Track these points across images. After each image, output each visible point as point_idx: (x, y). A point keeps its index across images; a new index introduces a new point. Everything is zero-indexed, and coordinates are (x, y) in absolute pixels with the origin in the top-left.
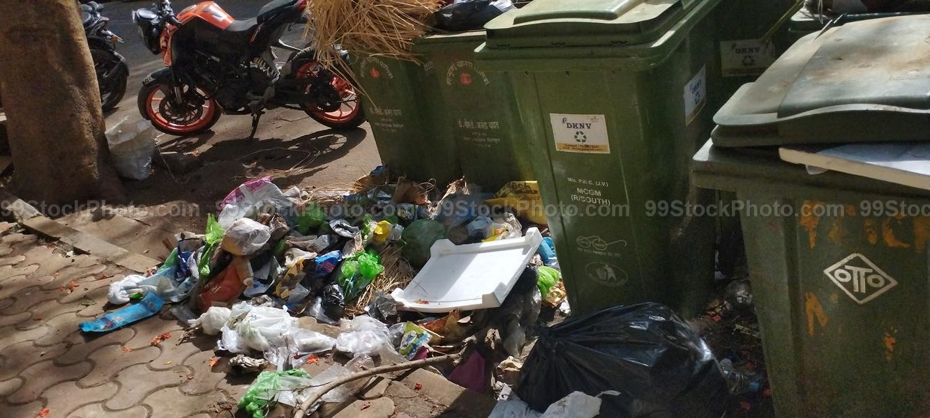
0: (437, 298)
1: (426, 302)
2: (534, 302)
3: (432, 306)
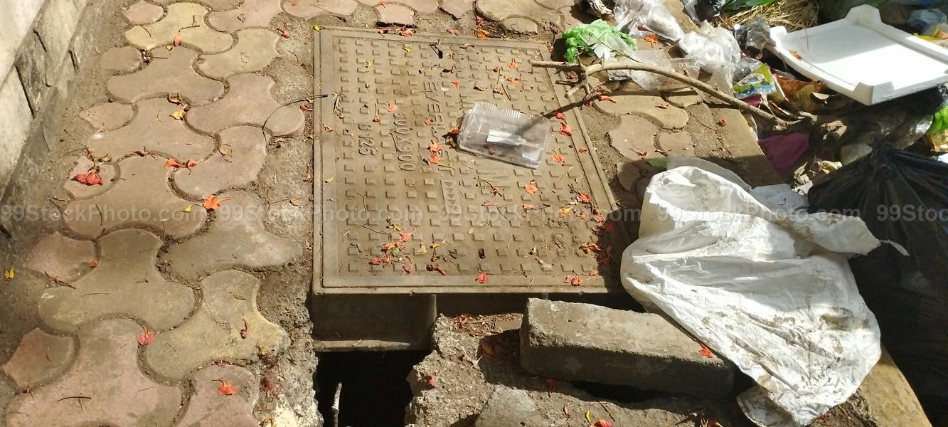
0: (814, 60)
1: (799, 58)
2: (914, 130)
3: (803, 66)
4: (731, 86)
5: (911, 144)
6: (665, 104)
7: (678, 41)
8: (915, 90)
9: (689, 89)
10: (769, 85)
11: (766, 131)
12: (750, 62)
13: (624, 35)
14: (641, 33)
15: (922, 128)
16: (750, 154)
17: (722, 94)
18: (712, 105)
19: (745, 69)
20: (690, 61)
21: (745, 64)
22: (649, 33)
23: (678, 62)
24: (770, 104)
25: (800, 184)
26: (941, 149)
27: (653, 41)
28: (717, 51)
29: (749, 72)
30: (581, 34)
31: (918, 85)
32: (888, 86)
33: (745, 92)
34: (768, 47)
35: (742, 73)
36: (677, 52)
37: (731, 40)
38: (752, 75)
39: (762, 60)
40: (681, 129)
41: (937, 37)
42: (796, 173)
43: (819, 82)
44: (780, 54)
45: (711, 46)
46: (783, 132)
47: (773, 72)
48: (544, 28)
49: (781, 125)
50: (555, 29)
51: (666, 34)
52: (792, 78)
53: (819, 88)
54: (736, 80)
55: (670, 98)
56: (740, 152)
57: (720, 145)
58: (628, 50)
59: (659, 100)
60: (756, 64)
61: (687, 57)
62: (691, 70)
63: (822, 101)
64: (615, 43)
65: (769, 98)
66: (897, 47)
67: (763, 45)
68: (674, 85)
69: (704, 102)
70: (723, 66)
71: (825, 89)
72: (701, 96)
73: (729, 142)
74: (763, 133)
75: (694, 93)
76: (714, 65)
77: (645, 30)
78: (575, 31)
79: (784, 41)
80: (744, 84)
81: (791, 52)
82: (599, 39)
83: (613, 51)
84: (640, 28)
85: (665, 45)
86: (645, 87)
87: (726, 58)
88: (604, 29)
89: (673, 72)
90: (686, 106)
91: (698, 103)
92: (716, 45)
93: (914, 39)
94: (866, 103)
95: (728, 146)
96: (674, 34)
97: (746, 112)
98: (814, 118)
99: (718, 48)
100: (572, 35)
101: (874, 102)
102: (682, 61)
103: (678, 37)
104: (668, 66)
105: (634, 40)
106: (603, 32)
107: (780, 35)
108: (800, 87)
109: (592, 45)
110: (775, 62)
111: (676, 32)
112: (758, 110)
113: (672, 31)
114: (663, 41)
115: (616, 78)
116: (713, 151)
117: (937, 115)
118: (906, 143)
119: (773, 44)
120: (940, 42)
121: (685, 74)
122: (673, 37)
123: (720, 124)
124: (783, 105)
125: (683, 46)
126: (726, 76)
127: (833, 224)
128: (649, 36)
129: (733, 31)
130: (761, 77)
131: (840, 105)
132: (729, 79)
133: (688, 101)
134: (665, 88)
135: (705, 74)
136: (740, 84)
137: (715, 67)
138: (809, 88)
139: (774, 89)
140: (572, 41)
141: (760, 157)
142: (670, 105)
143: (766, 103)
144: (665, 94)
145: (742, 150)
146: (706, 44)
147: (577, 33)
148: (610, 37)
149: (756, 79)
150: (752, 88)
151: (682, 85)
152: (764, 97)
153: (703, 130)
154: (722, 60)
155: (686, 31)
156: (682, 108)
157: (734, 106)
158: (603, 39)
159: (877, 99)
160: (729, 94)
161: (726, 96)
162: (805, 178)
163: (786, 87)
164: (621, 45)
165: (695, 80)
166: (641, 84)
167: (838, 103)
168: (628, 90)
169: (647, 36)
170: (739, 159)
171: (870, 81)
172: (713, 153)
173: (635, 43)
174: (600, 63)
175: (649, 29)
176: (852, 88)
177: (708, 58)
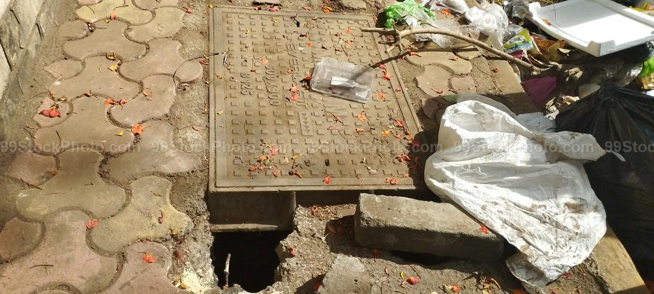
0: (560, 26)
1: (549, 24)
2: (630, 74)
3: (552, 30)
4: (502, 44)
5: (627, 83)
6: (456, 57)
7: (464, 13)
8: (630, 46)
9: (472, 47)
10: (528, 43)
11: (526, 76)
12: (515, 27)
13: (427, 10)
14: (439, 8)
15: (635, 72)
16: (515, 91)
17: (495, 50)
18: (488, 58)
19: (512, 32)
20: (473, 27)
21: (512, 29)
22: (444, 8)
23: (464, 28)
24: (529, 57)
25: (550, 112)
26: (648, 87)
27: (447, 13)
28: (492, 20)
29: (514, 35)
30: (397, 9)
31: (633, 42)
32: (611, 43)
33: (512, 48)
34: (528, 17)
35: (509, 35)
36: (464, 21)
37: (501, 12)
38: (516, 37)
39: (524, 26)
40: (467, 74)
41: (645, 9)
42: (547, 104)
43: (563, 41)
44: (536, 22)
45: (488, 16)
46: (538, 76)
47: (531, 34)
48: (371, 5)
49: (537, 71)
50: (379, 6)
51: (456, 9)
52: (544, 39)
53: (563, 45)
54: (505, 40)
55: (459, 53)
56: (508, 90)
57: (494, 86)
58: (429, 20)
59: (451, 54)
60: (519, 29)
61: (471, 24)
62: (473, 33)
63: (565, 54)
64: (420, 15)
65: (528, 52)
66: (618, 16)
67: (524, 15)
68: (462, 44)
69: (483, 56)
70: (496, 31)
71: (567, 45)
72: (481, 51)
73: (500, 83)
74: (524, 77)
75: (476, 50)
76: (490, 30)
77: (441, 5)
78: (392, 7)
79: (539, 12)
80: (511, 43)
81: (544, 20)
82: (409, 13)
83: (419, 21)
84: (438, 5)
85: (456, 16)
86: (442, 46)
87: (498, 25)
88: (413, 5)
89: (461, 35)
90: (470, 58)
91: (479, 57)
92: (492, 16)
93: (630, 10)
94: (596, 55)
95: (499, 86)
96: (462, 8)
97: (512, 62)
98: (560, 66)
99: (492, 18)
100: (390, 10)
101: (601, 54)
102: (468, 27)
103: (465, 11)
104: (457, 31)
105: (434, 13)
106: (412, 7)
107: (536, 8)
108: (550, 44)
109: (404, 17)
110: (532, 27)
111: (463, 7)
112: (521, 61)
113: (460, 6)
114: (454, 14)
115: (421, 40)
116: (489, 89)
117: (646, 63)
118: (625, 82)
119: (530, 15)
120: (647, 12)
121: (470, 36)
122: (462, 10)
123: (494, 71)
124: (538, 57)
125: (468, 16)
126: (498, 37)
127: (573, 139)
128: (445, 10)
129: (503, 6)
130: (523, 38)
131: (578, 57)
132: (500, 40)
133: (471, 55)
134: (456, 46)
135: (483, 36)
136: (508, 43)
137: (490, 32)
138: (556, 45)
139: (532, 46)
140: (390, 14)
141: (521, 94)
142: (459, 58)
143: (526, 56)
144: (455, 51)
145: (509, 89)
146: (484, 15)
147: (394, 8)
148: (417, 11)
149: (519, 39)
150: (517, 46)
151: (467, 44)
152: (525, 52)
153: (482, 76)
154: (495, 26)
155: (470, 6)
156: (468, 60)
157: (504, 58)
158: (412, 12)
159: (603, 52)
160: (500, 50)
161: (498, 51)
162: (554, 108)
163: (540, 44)
164: (424, 16)
165: (476, 41)
166: (439, 43)
167: (577, 56)
168: (429, 48)
169: (443, 10)
170: (507, 95)
171: (598, 40)
172: (489, 91)
173: (434, 15)
174: (410, 29)
175: (444, 5)
176: (586, 45)
177: (486, 25)
